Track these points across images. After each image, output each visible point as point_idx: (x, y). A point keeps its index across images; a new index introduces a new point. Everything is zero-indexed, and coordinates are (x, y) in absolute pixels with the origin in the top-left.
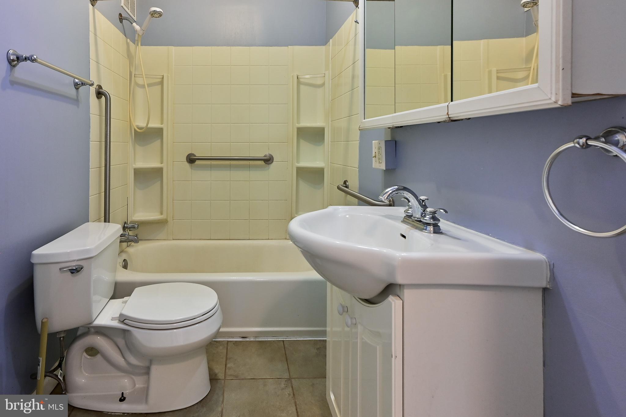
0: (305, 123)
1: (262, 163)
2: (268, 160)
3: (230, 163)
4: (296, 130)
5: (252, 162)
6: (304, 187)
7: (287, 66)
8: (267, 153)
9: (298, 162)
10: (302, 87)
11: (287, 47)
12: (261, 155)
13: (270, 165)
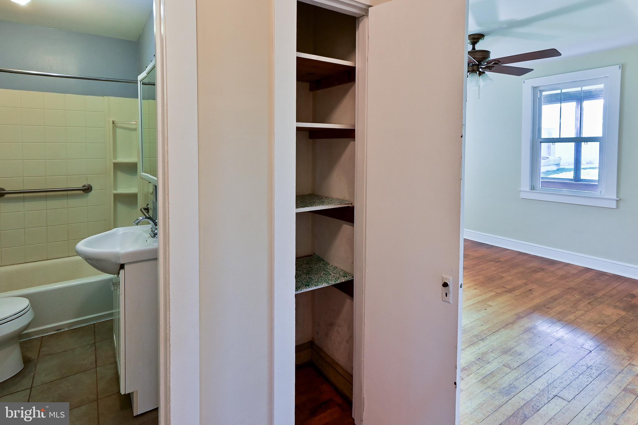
0: (121, 159)
1: (81, 192)
2: (87, 189)
3: (46, 194)
4: (113, 164)
5: (69, 192)
6: (121, 208)
7: (104, 113)
8: (86, 183)
9: (115, 189)
10: (118, 130)
11: (103, 97)
12: (80, 186)
13: (89, 193)
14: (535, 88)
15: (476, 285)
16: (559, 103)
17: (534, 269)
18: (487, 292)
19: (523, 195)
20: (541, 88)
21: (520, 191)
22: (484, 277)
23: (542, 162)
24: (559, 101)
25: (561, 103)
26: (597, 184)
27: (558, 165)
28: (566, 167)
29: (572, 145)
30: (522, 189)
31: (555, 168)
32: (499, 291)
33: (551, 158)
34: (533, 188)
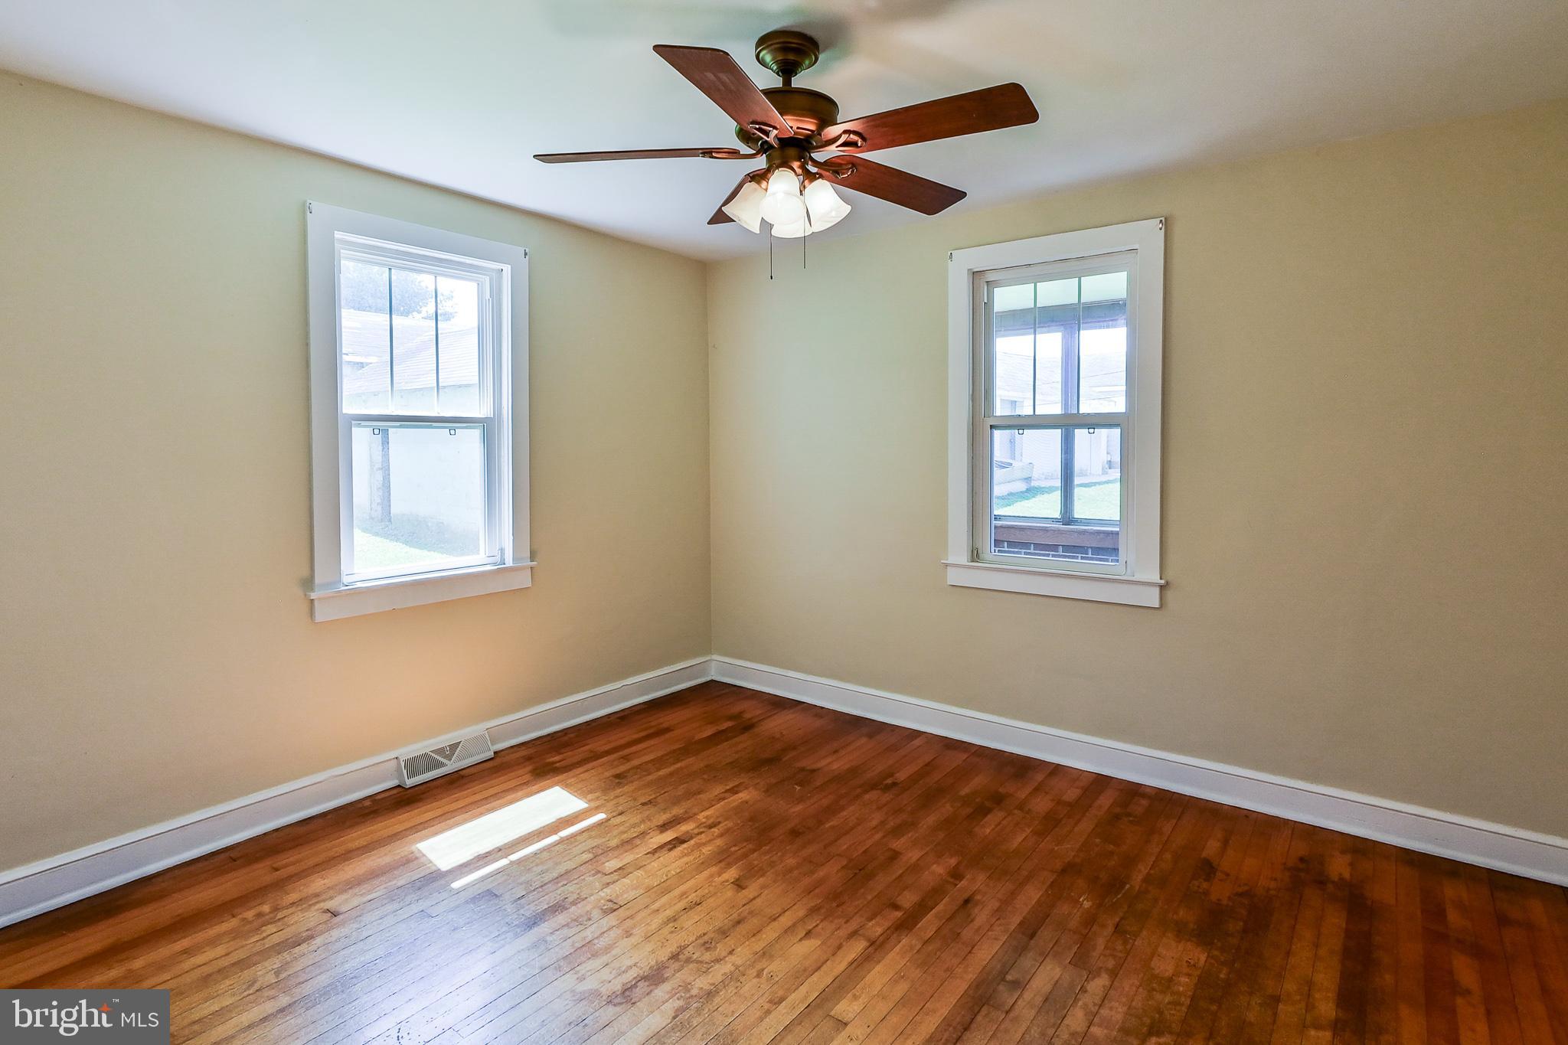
14: (975, 275)
15: (813, 911)
16: (1030, 334)
17: (977, 800)
18: (840, 947)
19: (954, 577)
20: (991, 277)
21: (947, 565)
22: (843, 867)
23: (998, 474)
24: (1031, 328)
25: (1035, 334)
26: (1118, 529)
27: (1028, 479)
28: (1043, 484)
29: (1057, 434)
30: (951, 559)
31: (1021, 486)
32: (876, 928)
33: (1016, 464)
34: (975, 555)
